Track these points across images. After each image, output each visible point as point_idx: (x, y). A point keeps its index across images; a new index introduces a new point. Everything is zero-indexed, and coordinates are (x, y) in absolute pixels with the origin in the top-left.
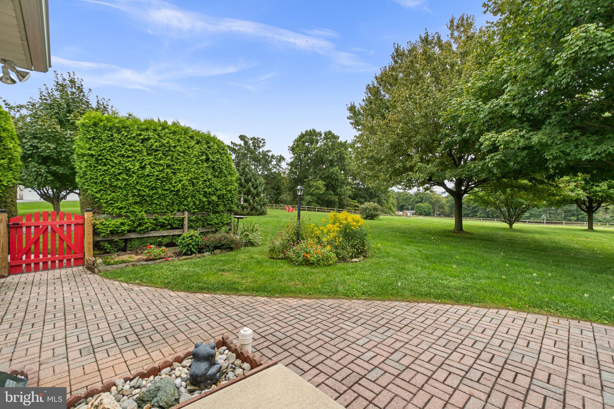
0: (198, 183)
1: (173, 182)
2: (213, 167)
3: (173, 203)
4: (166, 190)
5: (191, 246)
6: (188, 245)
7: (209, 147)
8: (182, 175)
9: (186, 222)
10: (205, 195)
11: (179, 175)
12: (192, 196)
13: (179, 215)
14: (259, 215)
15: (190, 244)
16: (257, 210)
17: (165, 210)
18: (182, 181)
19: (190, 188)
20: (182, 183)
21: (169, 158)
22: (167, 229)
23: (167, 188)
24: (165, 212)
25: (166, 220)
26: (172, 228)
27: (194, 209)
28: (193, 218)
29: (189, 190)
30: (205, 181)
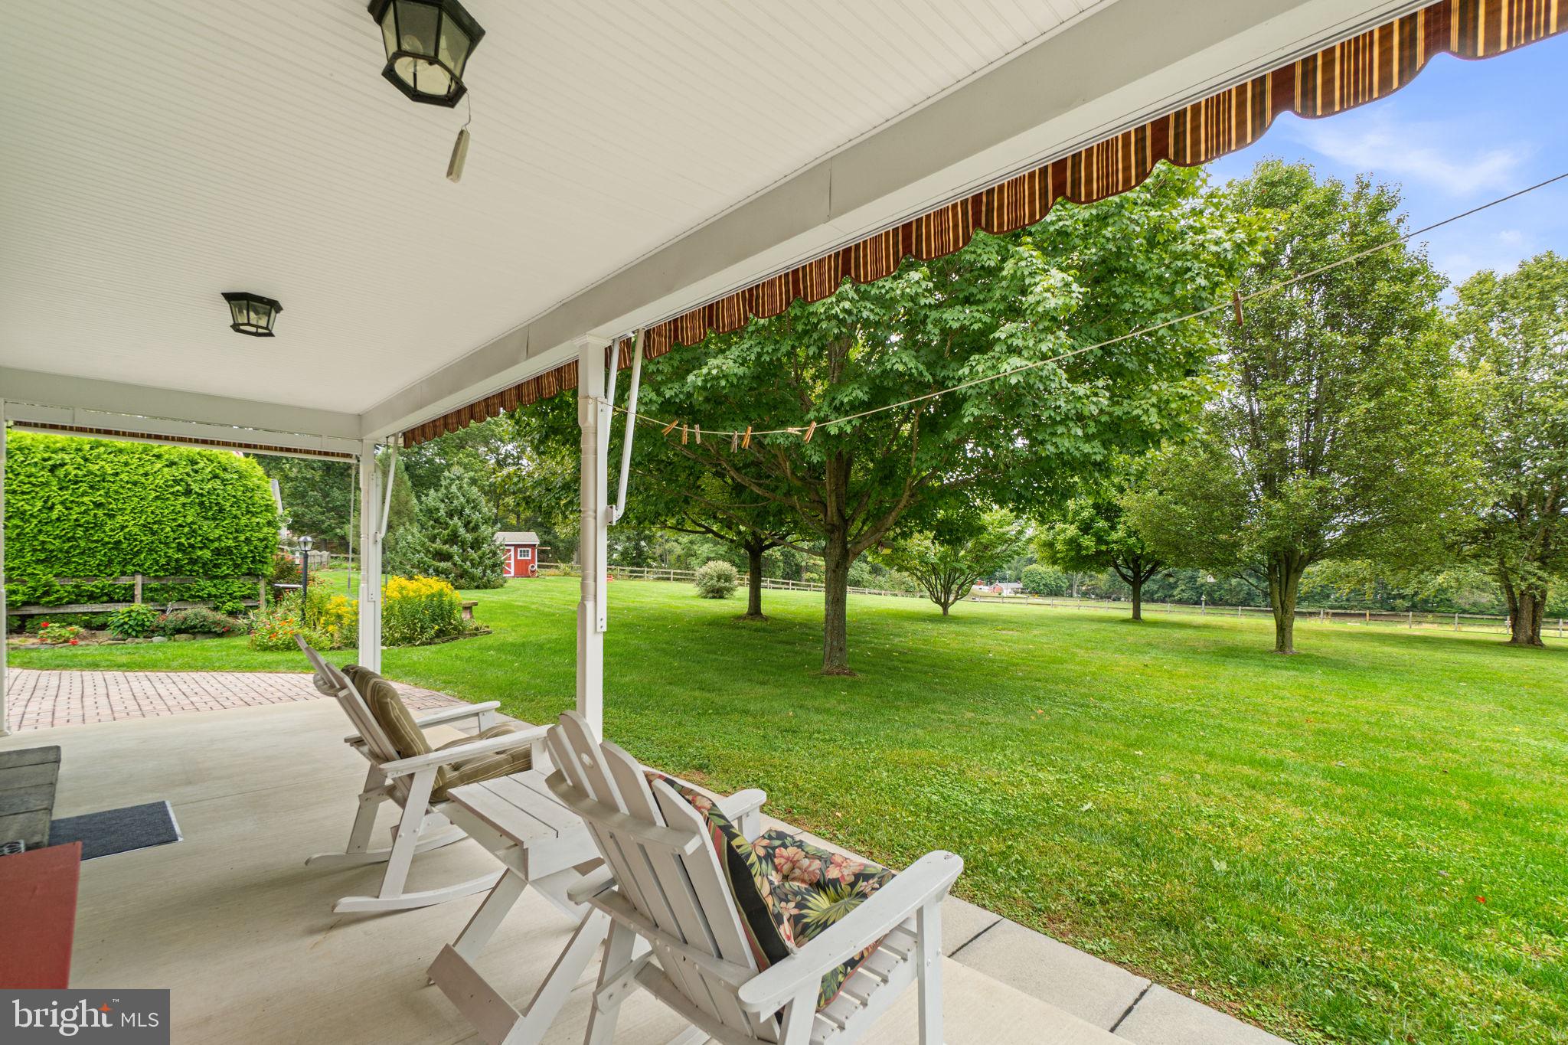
0: (162, 530)
1: (107, 529)
2: (202, 504)
3: (110, 561)
4: (96, 541)
5: (126, 627)
6: (122, 625)
7: (196, 472)
8: (126, 517)
9: (138, 592)
10: (180, 548)
11: (119, 519)
12: (150, 550)
13: (125, 581)
14: (478, 587)
15: (126, 623)
16: (473, 579)
17: (96, 572)
18: (127, 526)
19: (144, 538)
20: (127, 530)
21: (102, 492)
22: (103, 602)
23: (96, 538)
24: (95, 575)
25: (97, 587)
26: (111, 600)
27: (156, 571)
28: (155, 584)
29: (141, 541)
30: (180, 525)
